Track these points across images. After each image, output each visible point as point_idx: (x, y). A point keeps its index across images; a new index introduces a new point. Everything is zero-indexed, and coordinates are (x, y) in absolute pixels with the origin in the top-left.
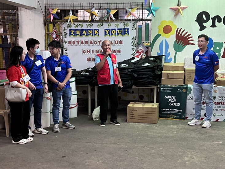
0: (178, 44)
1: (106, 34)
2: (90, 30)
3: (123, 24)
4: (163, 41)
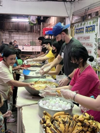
1: (86, 31)
2: (81, 28)
3: (92, 21)
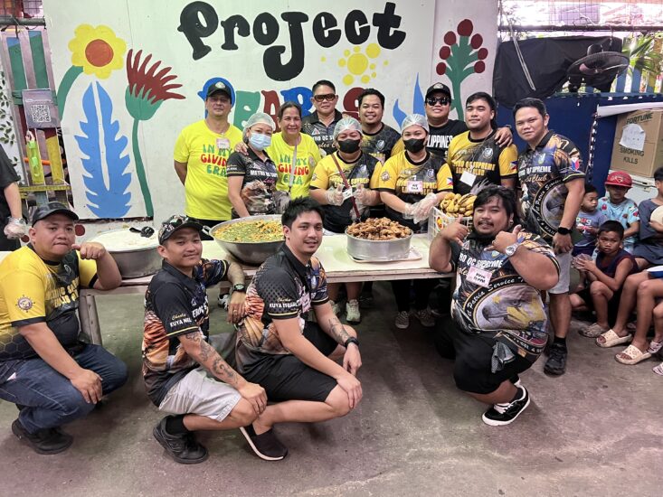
0: (136, 96)
4: (91, 86)
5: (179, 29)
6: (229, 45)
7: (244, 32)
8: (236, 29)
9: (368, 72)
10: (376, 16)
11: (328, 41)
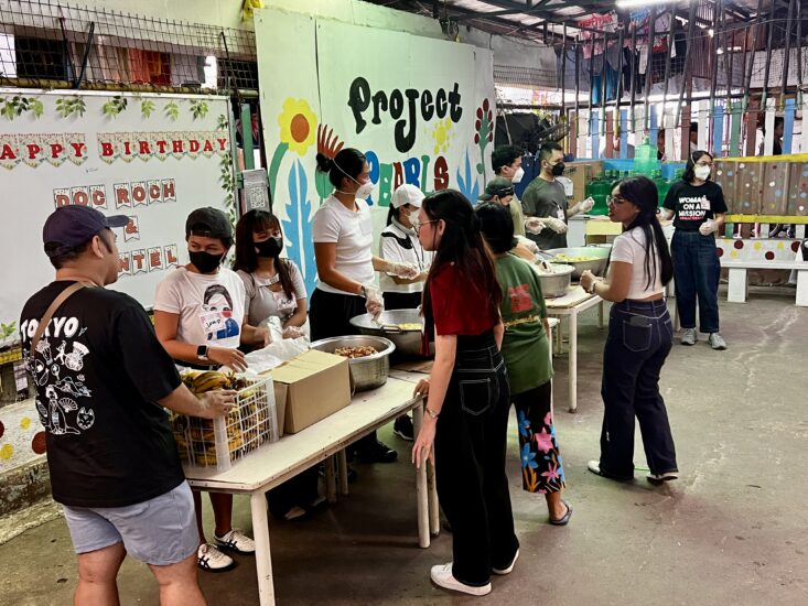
3: (188, 104)
4: (294, 164)
5: (349, 104)
6: (377, 120)
7: (385, 109)
8: (380, 104)
9: (446, 143)
10: (450, 93)
11: (427, 116)
